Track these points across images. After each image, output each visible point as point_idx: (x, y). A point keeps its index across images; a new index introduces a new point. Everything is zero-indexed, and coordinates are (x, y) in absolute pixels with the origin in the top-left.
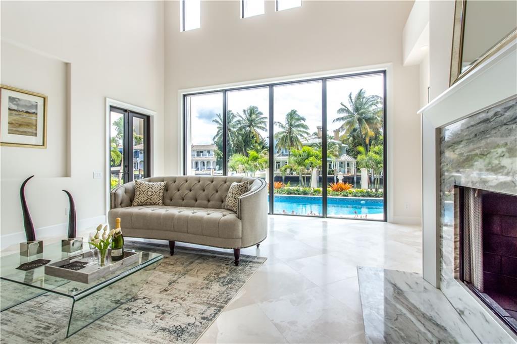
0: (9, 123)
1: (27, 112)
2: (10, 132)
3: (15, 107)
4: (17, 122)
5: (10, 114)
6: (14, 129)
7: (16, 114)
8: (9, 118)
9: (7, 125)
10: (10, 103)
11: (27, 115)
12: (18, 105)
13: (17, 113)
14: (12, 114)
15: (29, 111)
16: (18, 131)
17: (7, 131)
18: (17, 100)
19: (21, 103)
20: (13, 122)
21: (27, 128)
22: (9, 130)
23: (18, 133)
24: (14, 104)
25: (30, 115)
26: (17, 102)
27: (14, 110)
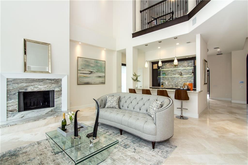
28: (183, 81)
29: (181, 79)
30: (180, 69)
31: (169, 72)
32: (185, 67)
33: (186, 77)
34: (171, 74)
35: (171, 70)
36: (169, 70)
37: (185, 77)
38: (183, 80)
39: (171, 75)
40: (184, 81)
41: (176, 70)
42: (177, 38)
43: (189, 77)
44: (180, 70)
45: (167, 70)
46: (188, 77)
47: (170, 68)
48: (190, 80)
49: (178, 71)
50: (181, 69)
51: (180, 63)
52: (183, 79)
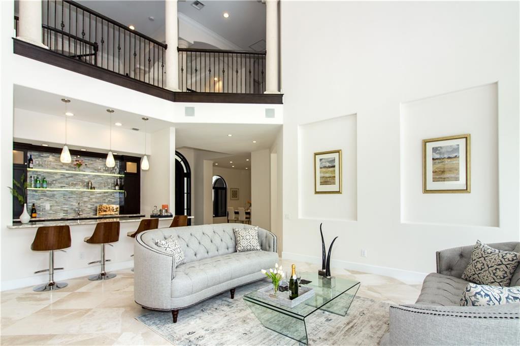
0: (433, 172)
1: (449, 158)
2: (435, 180)
3: (437, 156)
4: (440, 170)
5: (434, 164)
6: (438, 177)
7: (439, 163)
8: (433, 167)
9: (432, 173)
10: (434, 154)
11: (449, 160)
12: (440, 153)
13: (440, 161)
14: (435, 163)
15: (450, 156)
16: (441, 178)
17: (432, 180)
18: (439, 149)
19: (443, 150)
20: (437, 170)
21: (449, 174)
22: (433, 178)
23: (441, 180)
24: (437, 154)
25: (452, 160)
26: (439, 150)
27: (437, 159)
28: (94, 200)
29: (89, 197)
30: (87, 175)
31: (56, 177)
32: (98, 170)
33: (100, 193)
34: (61, 183)
35: (63, 175)
36: (56, 173)
37: (98, 194)
38: (93, 198)
39: (62, 187)
40: (97, 201)
41: (77, 175)
42: (147, 119)
43: (107, 192)
44: (86, 177)
45: (48, 173)
46: (105, 193)
47: (59, 167)
48: (109, 199)
49: (81, 178)
50: (89, 175)
51: (87, 161)
52: (93, 196)
